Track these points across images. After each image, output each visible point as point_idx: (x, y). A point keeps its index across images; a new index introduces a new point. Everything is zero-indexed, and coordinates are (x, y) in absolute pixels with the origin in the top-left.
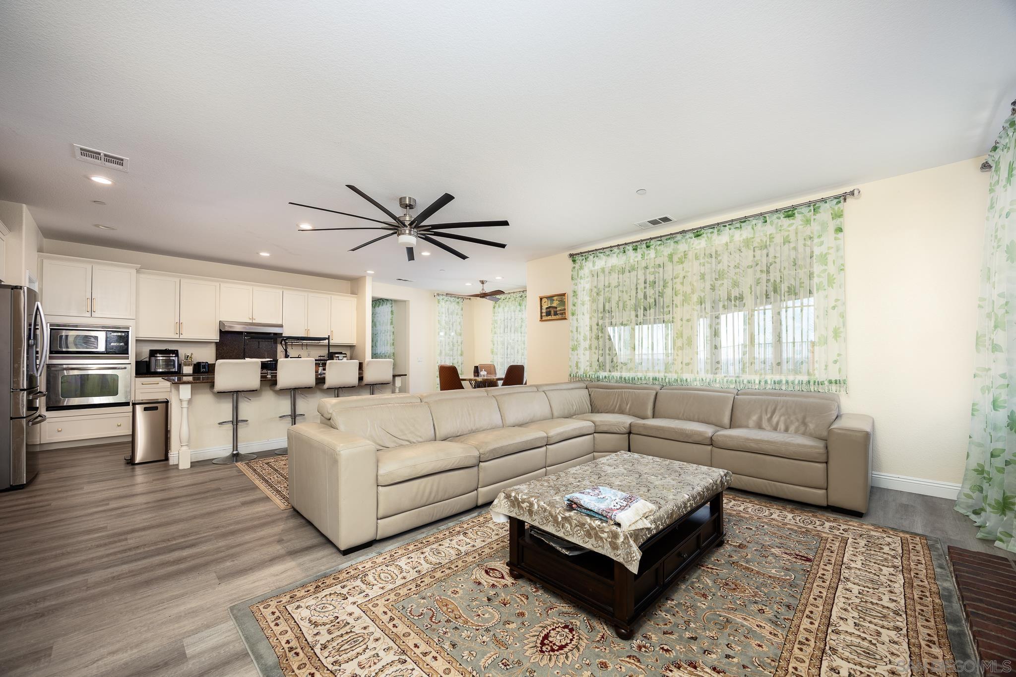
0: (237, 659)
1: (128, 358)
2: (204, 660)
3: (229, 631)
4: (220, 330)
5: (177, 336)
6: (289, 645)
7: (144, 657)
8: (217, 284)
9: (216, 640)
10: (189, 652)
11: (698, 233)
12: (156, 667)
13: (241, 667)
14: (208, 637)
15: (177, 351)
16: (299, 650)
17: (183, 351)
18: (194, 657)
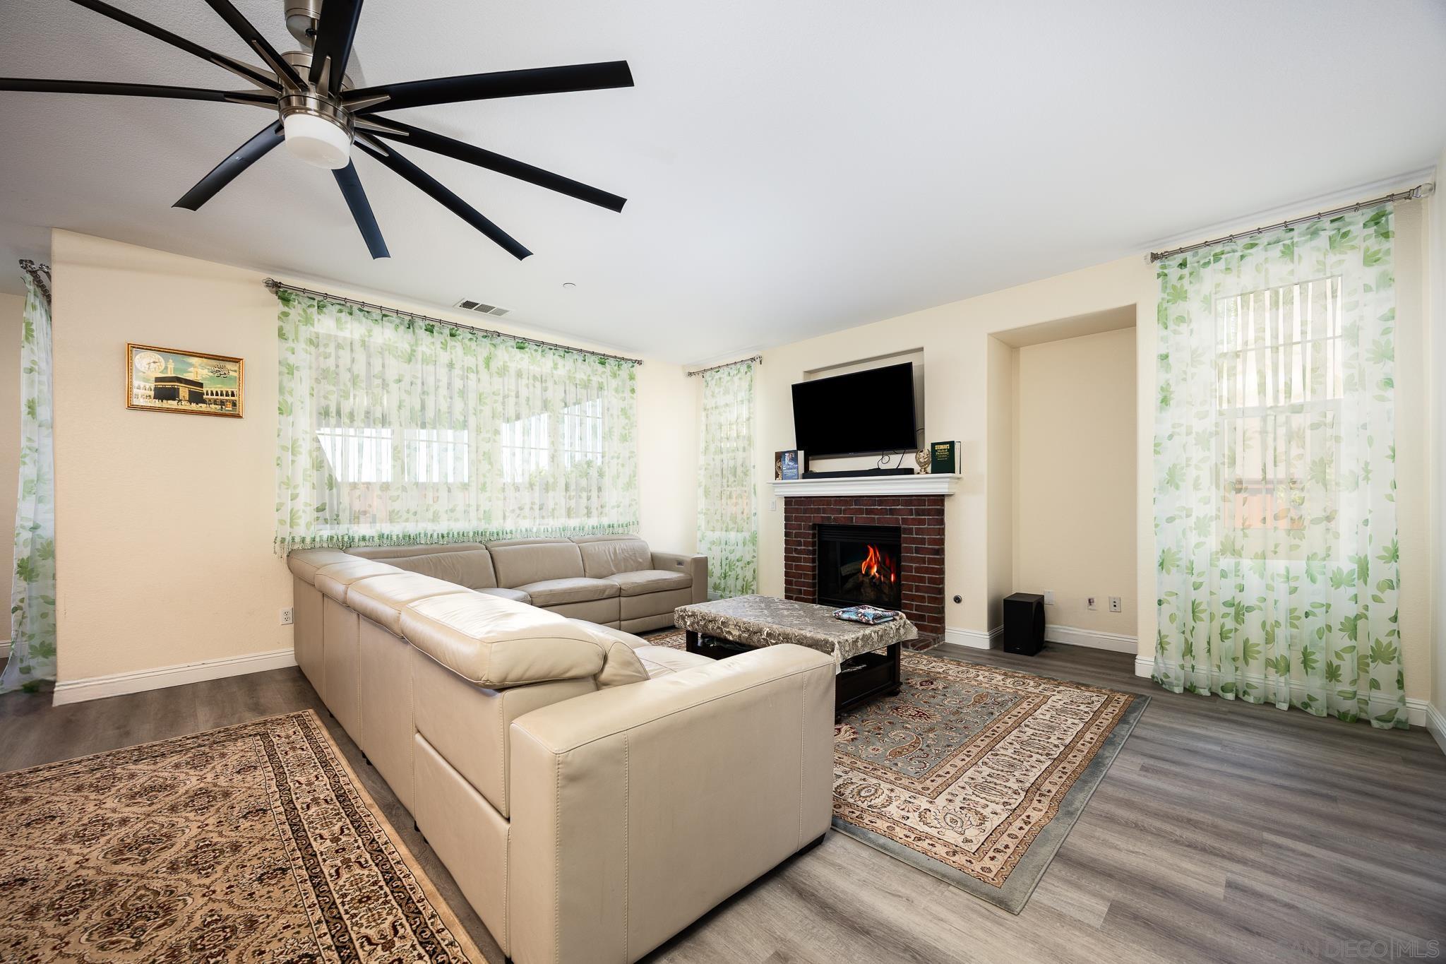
0: (1070, 859)
2: (1097, 886)
3: (1046, 890)
6: (1024, 826)
7: (1155, 951)
9: (1068, 894)
10: (1103, 908)
11: (522, 344)
12: (1148, 925)
13: (1073, 851)
14: (1072, 905)
16: (1024, 817)
18: (1103, 898)
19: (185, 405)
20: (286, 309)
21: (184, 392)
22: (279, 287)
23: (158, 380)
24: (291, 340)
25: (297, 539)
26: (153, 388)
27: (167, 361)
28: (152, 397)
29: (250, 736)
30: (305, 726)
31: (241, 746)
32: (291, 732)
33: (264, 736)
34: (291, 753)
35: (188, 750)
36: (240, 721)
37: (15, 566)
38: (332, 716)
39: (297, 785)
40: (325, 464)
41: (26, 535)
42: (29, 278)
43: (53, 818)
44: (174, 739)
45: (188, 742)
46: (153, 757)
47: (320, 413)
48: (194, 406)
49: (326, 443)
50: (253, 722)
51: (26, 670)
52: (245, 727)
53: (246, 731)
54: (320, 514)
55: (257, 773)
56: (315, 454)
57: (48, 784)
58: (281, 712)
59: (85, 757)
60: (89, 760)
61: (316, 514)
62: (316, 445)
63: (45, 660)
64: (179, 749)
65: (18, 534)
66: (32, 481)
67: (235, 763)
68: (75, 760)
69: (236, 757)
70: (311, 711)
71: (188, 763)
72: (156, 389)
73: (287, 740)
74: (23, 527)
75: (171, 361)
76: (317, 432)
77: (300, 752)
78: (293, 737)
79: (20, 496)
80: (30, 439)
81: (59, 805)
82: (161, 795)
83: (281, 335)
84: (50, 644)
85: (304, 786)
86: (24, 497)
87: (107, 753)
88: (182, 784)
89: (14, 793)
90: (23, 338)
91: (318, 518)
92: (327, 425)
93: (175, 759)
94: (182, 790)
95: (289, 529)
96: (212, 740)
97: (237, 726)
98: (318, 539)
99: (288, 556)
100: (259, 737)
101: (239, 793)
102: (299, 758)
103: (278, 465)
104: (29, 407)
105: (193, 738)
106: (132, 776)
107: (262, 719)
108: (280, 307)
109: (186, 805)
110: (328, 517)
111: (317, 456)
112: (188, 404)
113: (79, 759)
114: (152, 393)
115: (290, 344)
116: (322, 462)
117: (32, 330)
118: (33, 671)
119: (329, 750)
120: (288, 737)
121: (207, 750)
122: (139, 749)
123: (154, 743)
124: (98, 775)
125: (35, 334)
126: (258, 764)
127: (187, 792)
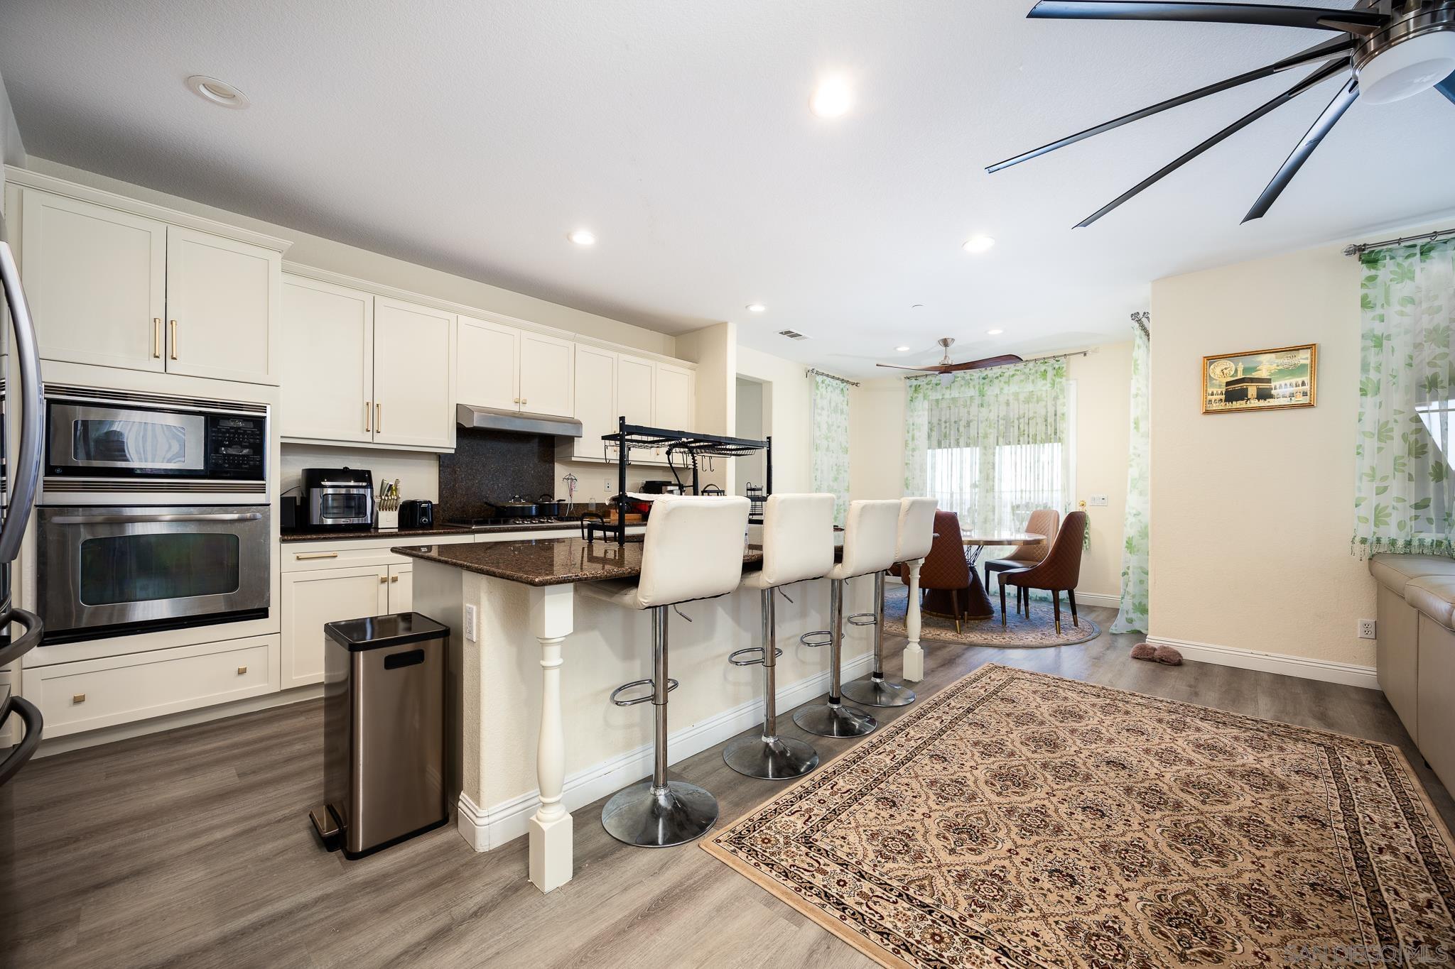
1: (262, 489)
4: (458, 424)
5: (368, 437)
8: (452, 316)
15: (369, 472)
17: (382, 473)
19: (1255, 403)
20: (1373, 272)
21: (1252, 390)
22: (1364, 250)
23: (1228, 384)
24: (1379, 306)
25: (1384, 541)
26: (1224, 392)
27: (1236, 365)
28: (1224, 399)
29: (1313, 743)
30: (1384, 761)
31: (1302, 749)
32: (1365, 760)
33: (1331, 751)
34: (1362, 783)
35: (1248, 729)
36: (1302, 724)
37: (1125, 542)
38: (1427, 765)
39: (1367, 819)
40: (1430, 447)
41: (1131, 519)
42: (1137, 325)
43: (1143, 734)
44: (1235, 714)
45: (1247, 722)
46: (1216, 722)
47: (1424, 386)
48: (1262, 403)
49: (1432, 422)
50: (1318, 730)
51: (1130, 621)
52: (1308, 732)
53: (1309, 737)
54: (1420, 512)
55: (1318, 783)
56: (1412, 438)
57: (1140, 708)
58: (1353, 733)
59: (1165, 699)
60: (1168, 703)
61: (1413, 512)
62: (1414, 426)
63: (1141, 616)
64: (1239, 725)
65: (1127, 519)
66: (1136, 479)
67: (1294, 762)
68: (1158, 698)
69: (1295, 757)
70: (1396, 748)
71: (1246, 741)
72: (1227, 392)
73: (1358, 766)
74: (1130, 513)
75: (1240, 364)
76: (1418, 409)
77: (1375, 786)
78: (1367, 766)
79: (1129, 490)
80: (1135, 448)
81: (1147, 726)
82: (1221, 756)
83: (1366, 304)
84: (1145, 605)
85: (1377, 826)
86: (1131, 491)
87: (1181, 703)
88: (1240, 757)
89: (1120, 705)
90: (1133, 372)
91: (1416, 517)
92: (1435, 398)
93: (1235, 732)
94: (1239, 762)
95: (1373, 529)
96: (1271, 729)
97: (1299, 727)
98: (1415, 543)
99: (1370, 559)
100: (1323, 749)
101: (1295, 792)
102: (1374, 793)
103: (1358, 454)
104: (1135, 423)
105: (1253, 720)
106: (1198, 730)
107: (1329, 732)
108: (1365, 271)
109: (1243, 776)
110: (1433, 516)
111: (1417, 441)
112: (1257, 401)
113: (1161, 699)
114: (1223, 397)
115: (1379, 311)
116: (1425, 446)
117: (1138, 365)
118: (1134, 623)
119: (1420, 804)
120: (1359, 763)
121: (1266, 737)
122: (1205, 710)
123: (1218, 710)
124: (1174, 717)
125: (1139, 367)
126: (1320, 775)
127: (1243, 765)
